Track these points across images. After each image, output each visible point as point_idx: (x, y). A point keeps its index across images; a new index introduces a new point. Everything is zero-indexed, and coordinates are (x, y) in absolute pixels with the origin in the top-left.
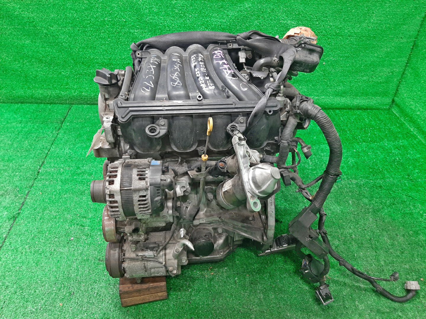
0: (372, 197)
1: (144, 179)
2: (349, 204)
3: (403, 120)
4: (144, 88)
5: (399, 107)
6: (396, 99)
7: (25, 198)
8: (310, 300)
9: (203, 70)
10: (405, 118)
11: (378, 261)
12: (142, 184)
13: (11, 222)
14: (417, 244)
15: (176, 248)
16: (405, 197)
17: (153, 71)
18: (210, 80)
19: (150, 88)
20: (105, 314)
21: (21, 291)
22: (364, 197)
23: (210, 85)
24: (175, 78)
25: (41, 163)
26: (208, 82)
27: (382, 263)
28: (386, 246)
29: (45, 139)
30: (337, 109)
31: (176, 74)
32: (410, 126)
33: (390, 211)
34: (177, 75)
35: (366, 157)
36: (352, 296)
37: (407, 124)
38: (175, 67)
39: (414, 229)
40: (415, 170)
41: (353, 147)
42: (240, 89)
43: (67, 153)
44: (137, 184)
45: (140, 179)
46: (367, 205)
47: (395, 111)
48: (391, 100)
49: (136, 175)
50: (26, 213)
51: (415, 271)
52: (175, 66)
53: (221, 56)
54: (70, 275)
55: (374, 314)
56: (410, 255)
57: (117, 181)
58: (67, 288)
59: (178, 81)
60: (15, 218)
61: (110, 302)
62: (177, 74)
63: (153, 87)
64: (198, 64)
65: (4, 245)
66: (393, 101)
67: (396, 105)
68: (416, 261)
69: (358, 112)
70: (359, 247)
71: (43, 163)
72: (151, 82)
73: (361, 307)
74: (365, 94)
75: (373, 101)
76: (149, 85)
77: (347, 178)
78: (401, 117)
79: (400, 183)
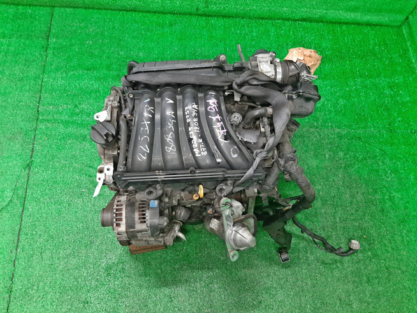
0: (348, 150)
1: (145, 222)
2: (325, 158)
3: (408, 46)
4: (141, 154)
5: (410, 28)
6: (410, 17)
7: (33, 144)
8: (274, 251)
9: (197, 130)
10: (412, 44)
11: (335, 218)
12: (144, 226)
13: (27, 171)
14: (372, 203)
15: (172, 235)
16: (378, 150)
17: (148, 130)
18: (202, 143)
19: (146, 154)
20: (120, 259)
21: (52, 240)
22: (341, 150)
23: (202, 150)
24: (169, 141)
25: (38, 99)
26: (201, 147)
27: (338, 220)
28: (345, 204)
29: (35, 63)
30: (344, 23)
31: (170, 135)
32: (413, 56)
33: (359, 167)
34: (171, 137)
35: (356, 99)
36: (306, 249)
37: (411, 51)
38: (169, 126)
39: (374, 187)
40: (398, 118)
41: (347, 84)
42: (231, 155)
43: (61, 84)
44: (139, 226)
45: (141, 222)
46: (341, 160)
47: (405, 30)
48: (405, 17)
49: (138, 220)
50: (37, 160)
51: (362, 229)
52: (169, 124)
53: (216, 110)
54: (88, 225)
55: (319, 264)
56: (363, 213)
57: (123, 223)
58: (88, 237)
59: (173, 145)
60: (29, 166)
61: (123, 249)
62: (172, 135)
63: (149, 152)
64: (192, 121)
65: (27, 196)
66: (407, 18)
67: (408, 24)
68: (365, 220)
69: (366, 29)
70: (323, 204)
71: (40, 98)
72: (146, 146)
73: (312, 258)
74: (379, 11)
75: (385, 19)
76: (145, 150)
77: (332, 126)
78: (408, 40)
79: (379, 134)
